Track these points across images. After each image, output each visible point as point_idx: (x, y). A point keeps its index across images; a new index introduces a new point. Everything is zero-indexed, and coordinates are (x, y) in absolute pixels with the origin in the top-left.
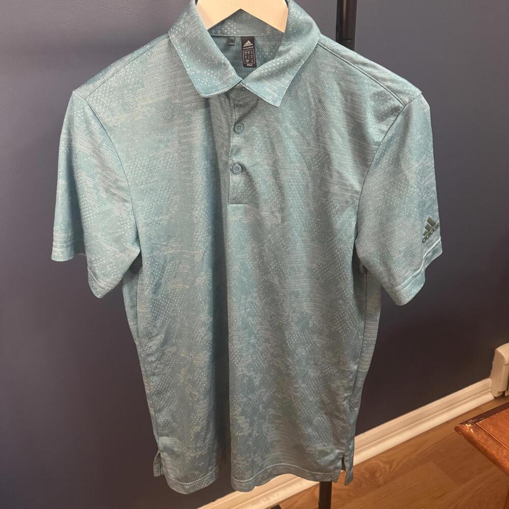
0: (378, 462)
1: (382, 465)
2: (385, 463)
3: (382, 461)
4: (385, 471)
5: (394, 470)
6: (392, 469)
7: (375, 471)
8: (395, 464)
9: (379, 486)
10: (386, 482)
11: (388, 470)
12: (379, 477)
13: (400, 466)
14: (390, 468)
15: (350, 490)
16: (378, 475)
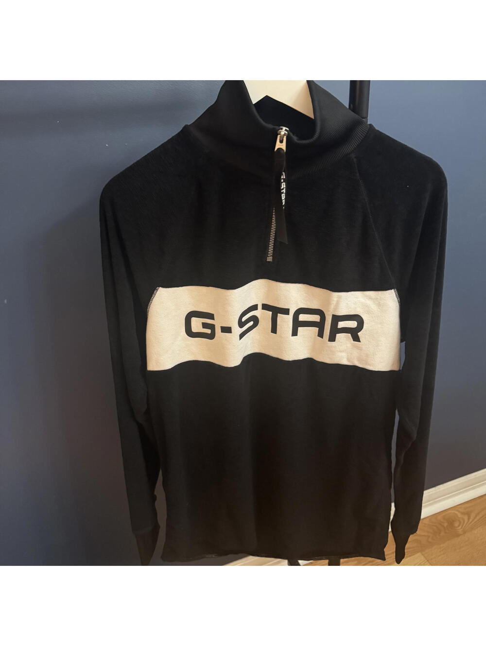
0: (457, 512)
1: (459, 515)
2: (463, 513)
3: (459, 512)
4: (464, 522)
5: (472, 522)
6: (471, 520)
7: (453, 521)
8: (473, 515)
9: (458, 535)
10: (465, 532)
11: (466, 520)
12: (457, 527)
13: (478, 518)
14: (469, 519)
15: (429, 537)
16: (456, 524)
